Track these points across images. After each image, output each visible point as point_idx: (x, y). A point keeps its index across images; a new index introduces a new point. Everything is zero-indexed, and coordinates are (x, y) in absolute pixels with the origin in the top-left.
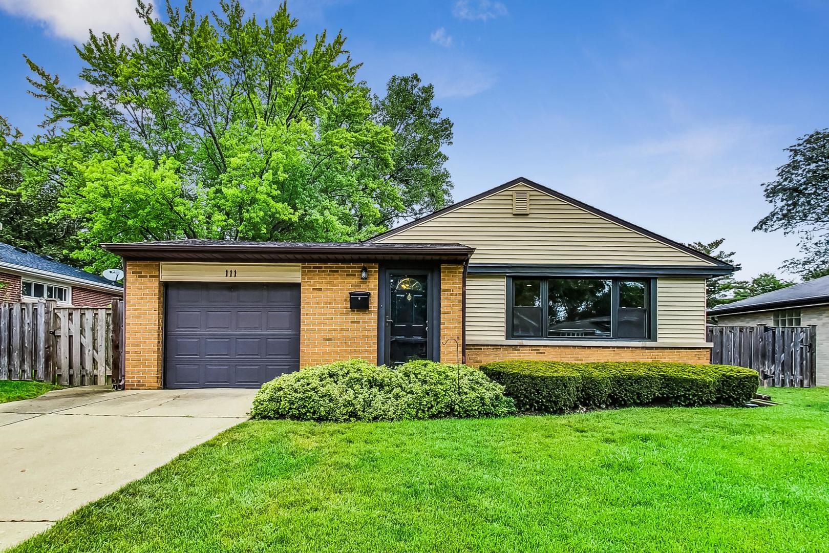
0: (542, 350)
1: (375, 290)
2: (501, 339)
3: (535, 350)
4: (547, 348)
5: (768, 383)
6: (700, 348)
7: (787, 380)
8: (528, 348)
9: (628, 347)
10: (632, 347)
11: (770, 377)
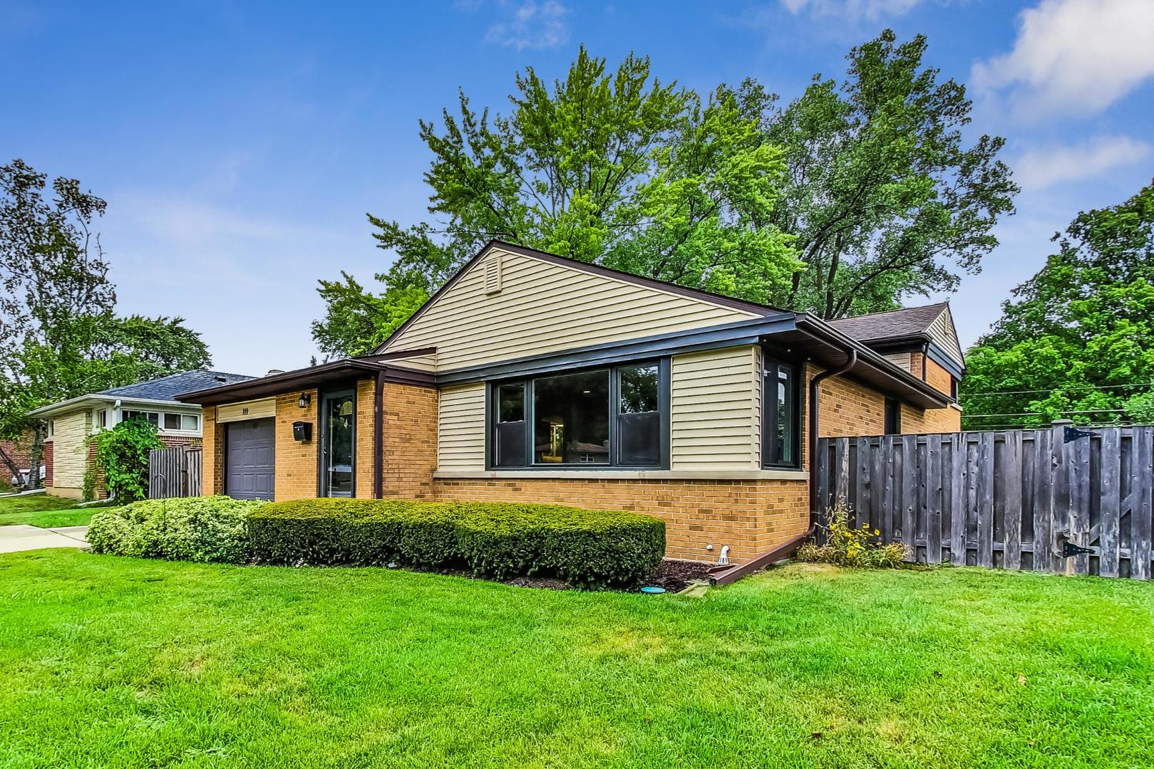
0: (518, 484)
1: (314, 419)
2: (479, 470)
3: (509, 485)
4: (524, 483)
5: (1080, 567)
6: (738, 481)
7: (1140, 563)
8: (504, 482)
9: (623, 480)
10: (629, 480)
11: (1084, 551)
